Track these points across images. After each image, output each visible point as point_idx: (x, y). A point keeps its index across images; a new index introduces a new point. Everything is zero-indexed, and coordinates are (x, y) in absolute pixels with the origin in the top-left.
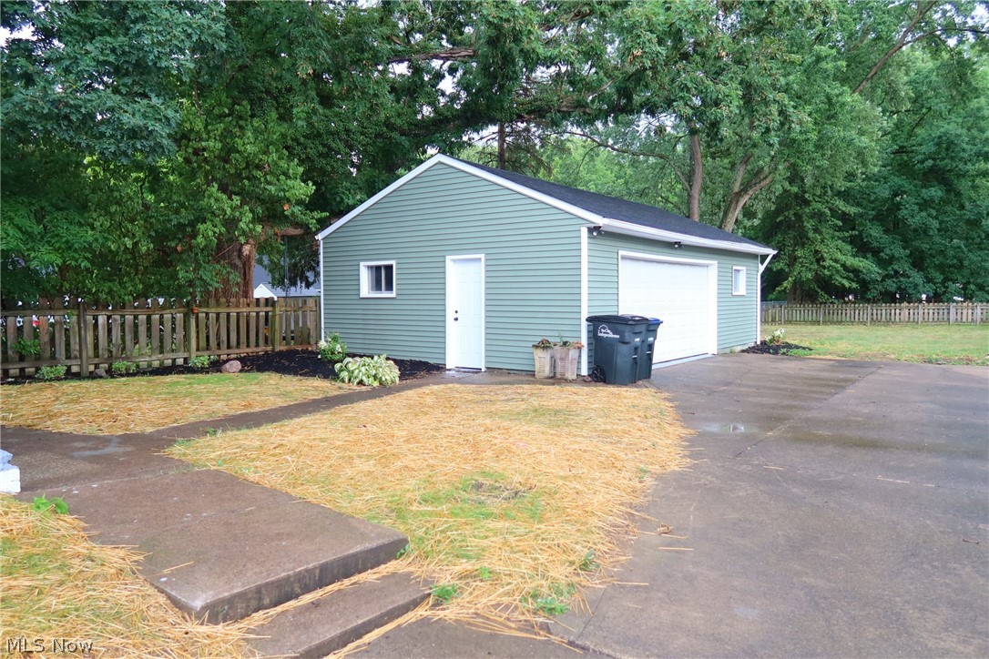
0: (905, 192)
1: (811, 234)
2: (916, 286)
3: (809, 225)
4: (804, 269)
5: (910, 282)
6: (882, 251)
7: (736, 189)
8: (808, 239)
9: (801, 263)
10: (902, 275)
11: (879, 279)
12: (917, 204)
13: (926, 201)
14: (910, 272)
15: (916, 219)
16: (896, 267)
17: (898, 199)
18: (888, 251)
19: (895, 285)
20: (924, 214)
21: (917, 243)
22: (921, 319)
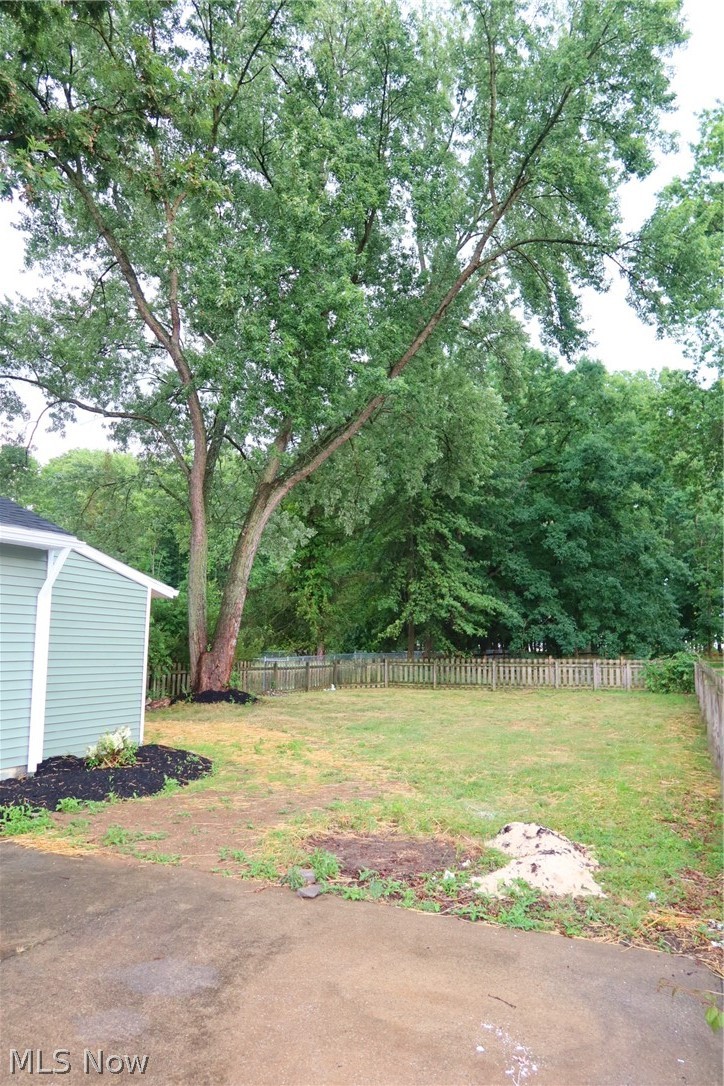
0: (552, 518)
1: (429, 562)
2: (566, 635)
3: (425, 549)
4: (418, 609)
5: (559, 631)
6: (528, 590)
7: (269, 478)
8: (426, 568)
9: (415, 600)
10: (551, 621)
11: (524, 625)
12: (565, 531)
13: (575, 529)
14: (558, 616)
15: (564, 549)
16: (542, 610)
17: (545, 525)
18: (533, 589)
19: (542, 633)
20: (572, 544)
21: (568, 581)
22: (558, 682)
